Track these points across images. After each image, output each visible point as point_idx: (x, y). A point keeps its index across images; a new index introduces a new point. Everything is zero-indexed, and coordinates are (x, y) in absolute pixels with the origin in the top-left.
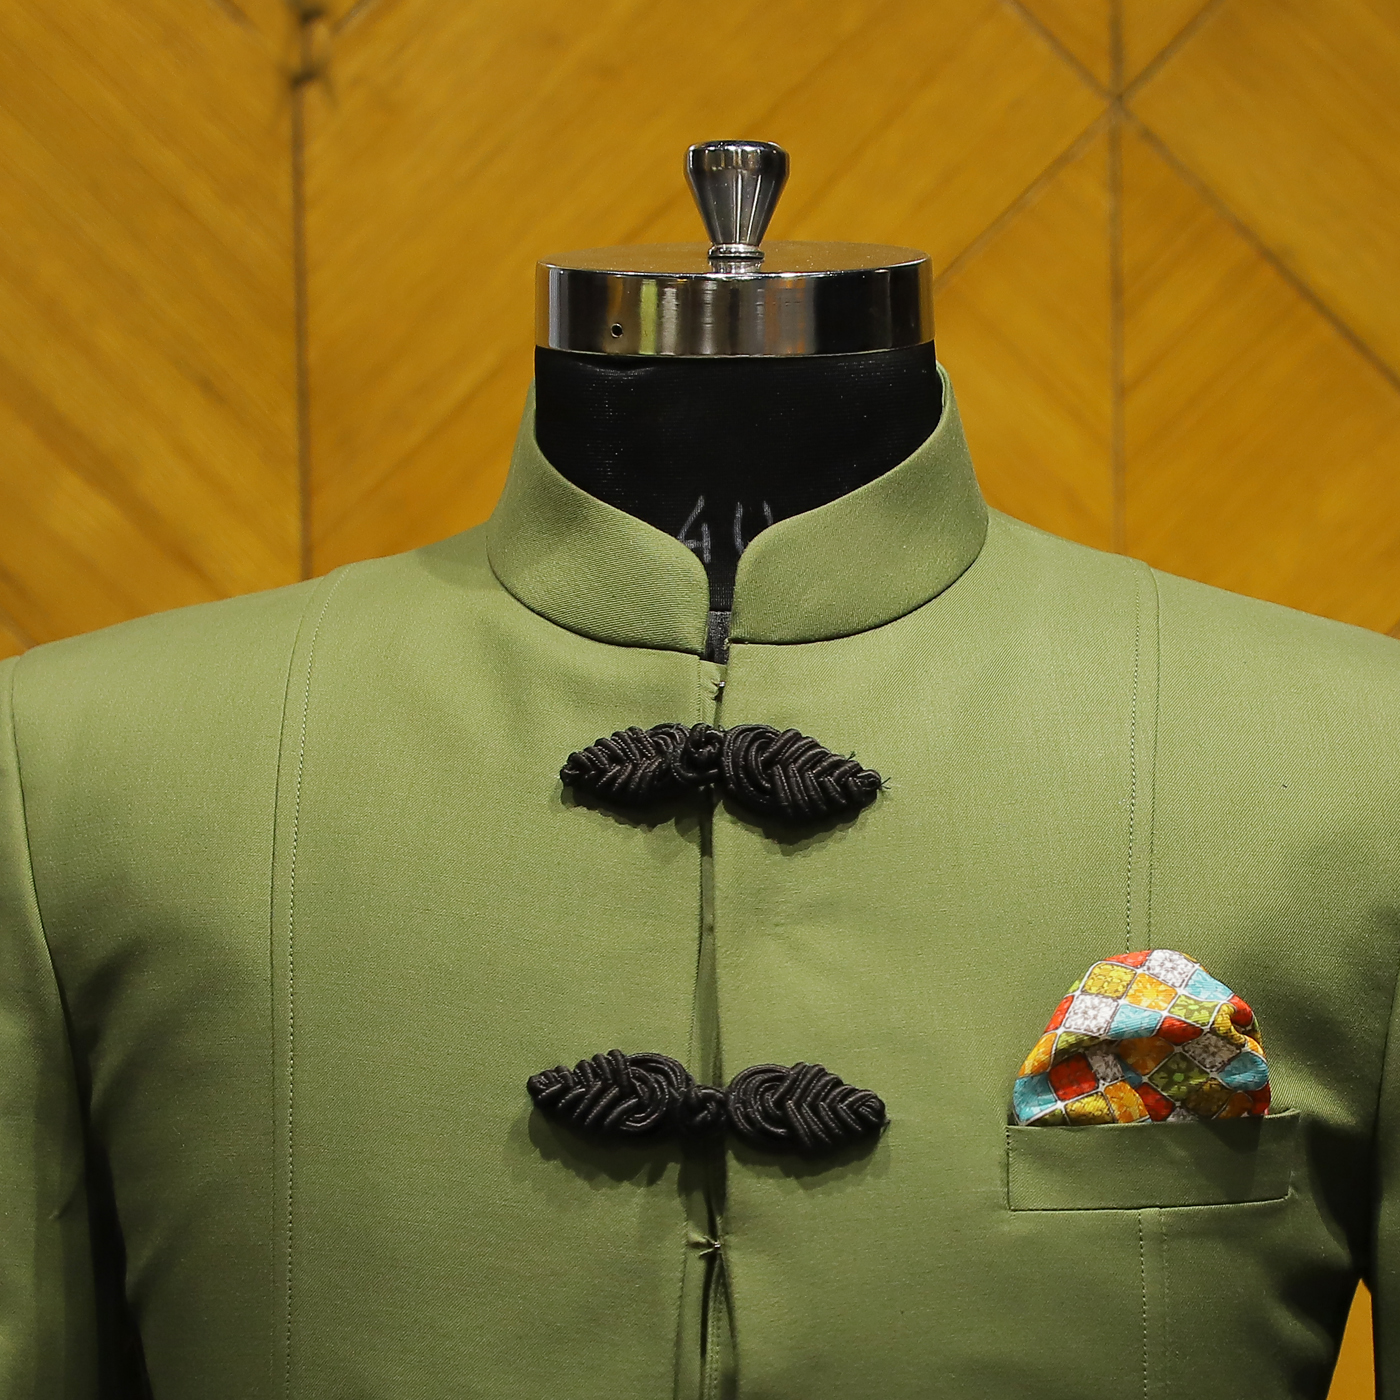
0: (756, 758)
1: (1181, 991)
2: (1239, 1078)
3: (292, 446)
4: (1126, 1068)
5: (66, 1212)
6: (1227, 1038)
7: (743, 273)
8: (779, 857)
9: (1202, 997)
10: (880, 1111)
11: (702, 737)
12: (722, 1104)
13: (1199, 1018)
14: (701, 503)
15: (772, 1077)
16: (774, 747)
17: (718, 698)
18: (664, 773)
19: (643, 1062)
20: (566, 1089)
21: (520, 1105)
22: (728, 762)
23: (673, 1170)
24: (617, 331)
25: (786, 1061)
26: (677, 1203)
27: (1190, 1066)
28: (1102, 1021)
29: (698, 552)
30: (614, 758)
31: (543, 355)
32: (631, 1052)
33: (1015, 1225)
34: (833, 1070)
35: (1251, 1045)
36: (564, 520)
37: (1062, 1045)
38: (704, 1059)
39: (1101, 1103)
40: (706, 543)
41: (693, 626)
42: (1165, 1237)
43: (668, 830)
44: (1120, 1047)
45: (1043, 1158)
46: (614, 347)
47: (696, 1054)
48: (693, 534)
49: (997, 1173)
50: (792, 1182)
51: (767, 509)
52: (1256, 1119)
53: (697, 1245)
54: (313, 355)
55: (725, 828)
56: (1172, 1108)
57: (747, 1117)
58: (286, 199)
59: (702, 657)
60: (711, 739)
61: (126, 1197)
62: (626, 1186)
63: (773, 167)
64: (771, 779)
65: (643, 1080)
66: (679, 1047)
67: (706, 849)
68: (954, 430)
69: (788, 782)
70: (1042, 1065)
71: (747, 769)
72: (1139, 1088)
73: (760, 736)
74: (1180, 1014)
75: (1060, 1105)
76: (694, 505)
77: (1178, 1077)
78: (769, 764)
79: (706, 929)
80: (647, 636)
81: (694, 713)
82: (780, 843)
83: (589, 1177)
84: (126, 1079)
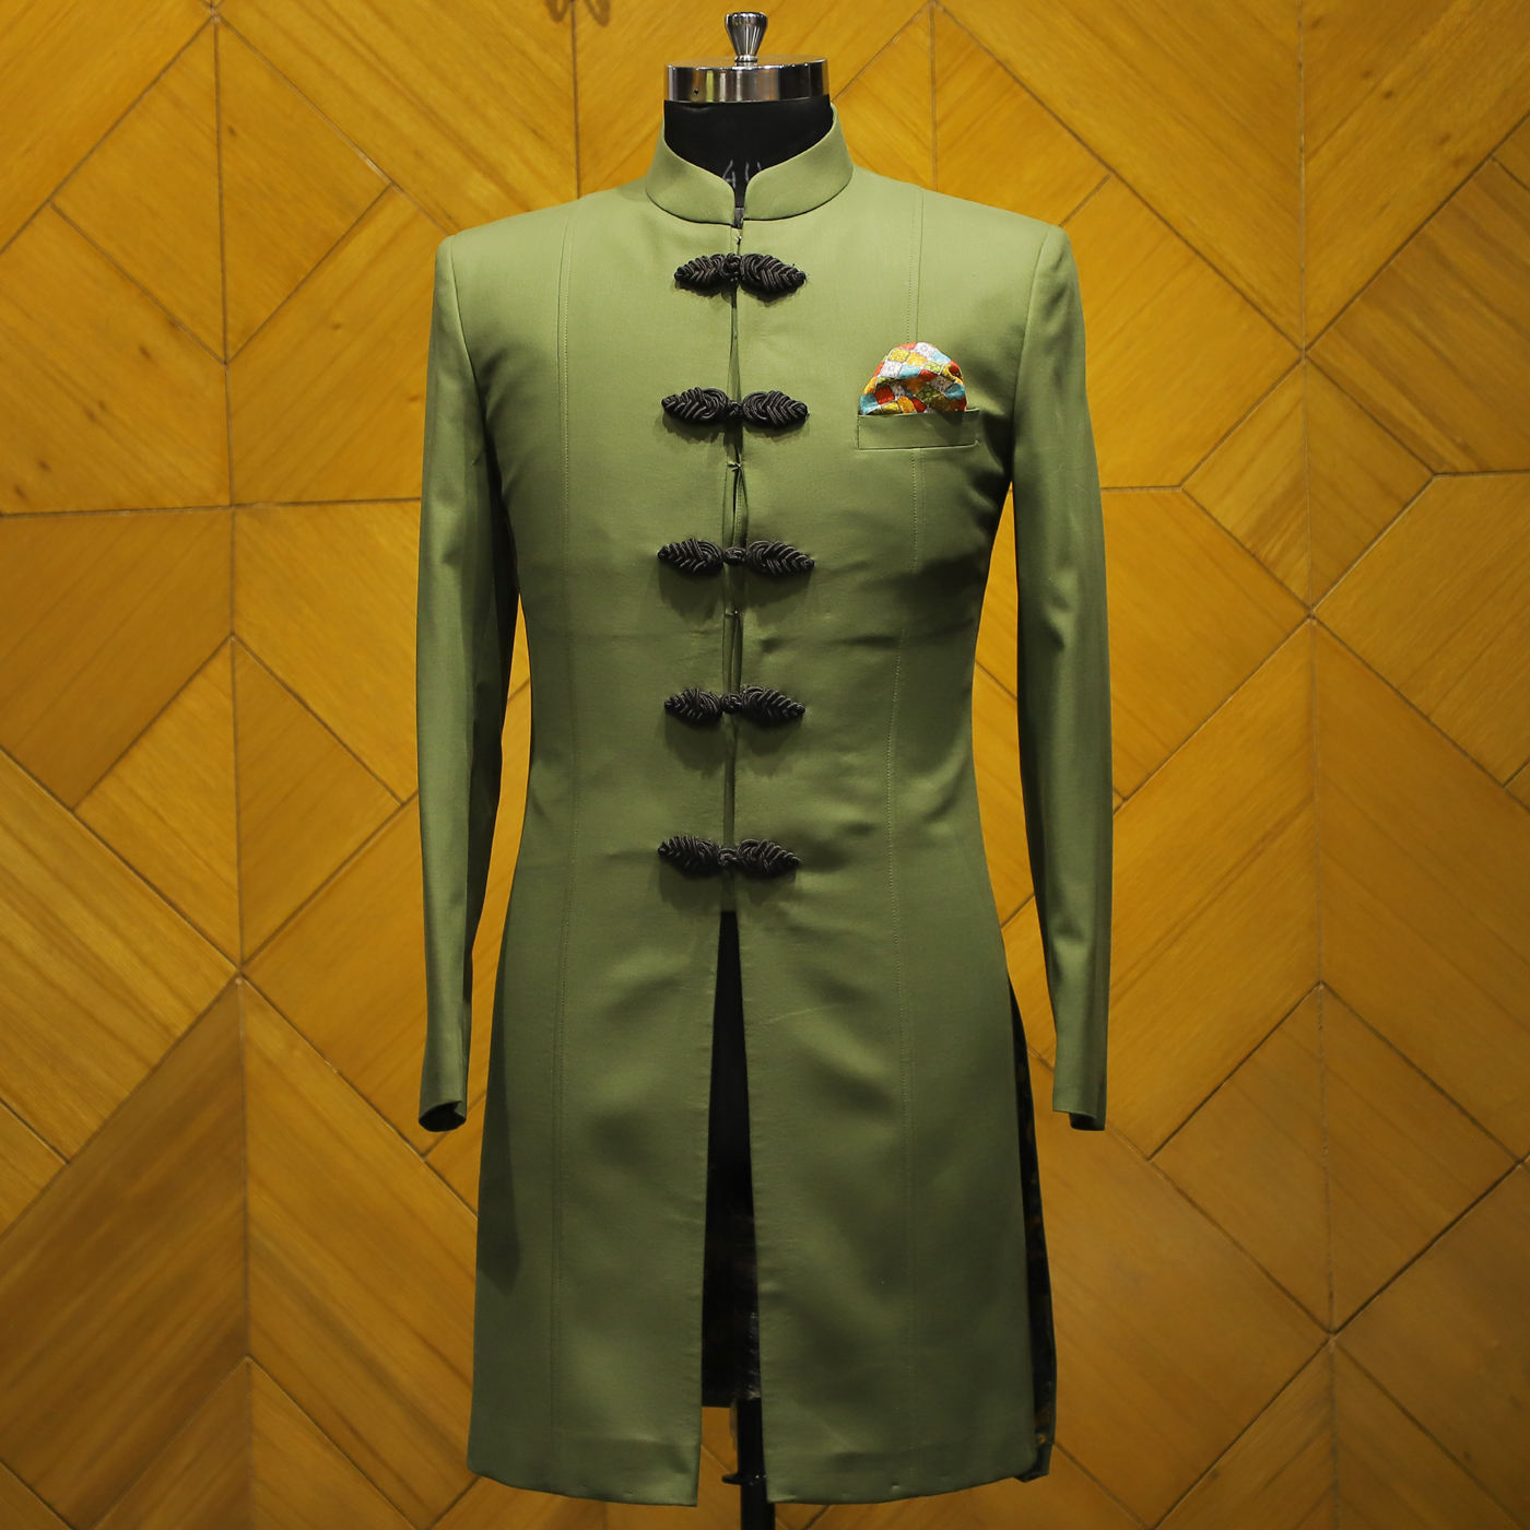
0: (754, 268)
1: (929, 359)
2: (953, 394)
3: (573, 158)
4: (906, 391)
5: (477, 462)
6: (948, 378)
7: (750, 67)
8: (764, 307)
9: (938, 361)
10: (805, 410)
11: (731, 258)
12: (741, 408)
13: (935, 370)
14: (731, 163)
15: (761, 397)
16: (761, 263)
17: (739, 243)
18: (716, 275)
19: (708, 392)
20: (677, 403)
21: (660, 411)
22: (742, 269)
23: (721, 436)
24: (696, 92)
25: (767, 391)
26: (723, 449)
27: (933, 390)
28: (896, 372)
29: (731, 184)
30: (696, 269)
31: (667, 104)
32: (703, 388)
33: (862, 455)
34: (786, 393)
35: (957, 380)
36: (676, 172)
37: (880, 382)
38: (734, 390)
39: (896, 405)
40: (734, 180)
41: (728, 214)
42: (923, 460)
43: (718, 298)
44: (904, 382)
45: (873, 428)
46: (695, 99)
47: (730, 389)
48: (729, 176)
49: (854, 435)
50: (770, 439)
51: (759, 165)
52: (961, 411)
53: (731, 466)
54: (580, 119)
55: (741, 295)
56: (925, 408)
57: (751, 413)
58: (569, 49)
59: (732, 226)
60: (735, 260)
61: (501, 456)
62: (702, 442)
63: (761, 22)
64: (760, 276)
65: (708, 399)
66: (722, 384)
67: (734, 305)
68: (838, 132)
69: (768, 277)
70: (871, 390)
71: (750, 271)
72: (912, 399)
73: (756, 258)
74: (928, 368)
75: (879, 407)
76: (729, 164)
77: (928, 394)
78: (759, 269)
79: (734, 338)
80: (710, 219)
81: (729, 249)
82: (764, 301)
83: (688, 440)
84: (500, 406)
